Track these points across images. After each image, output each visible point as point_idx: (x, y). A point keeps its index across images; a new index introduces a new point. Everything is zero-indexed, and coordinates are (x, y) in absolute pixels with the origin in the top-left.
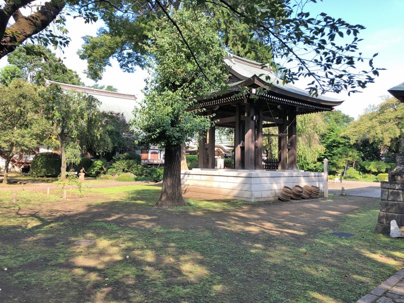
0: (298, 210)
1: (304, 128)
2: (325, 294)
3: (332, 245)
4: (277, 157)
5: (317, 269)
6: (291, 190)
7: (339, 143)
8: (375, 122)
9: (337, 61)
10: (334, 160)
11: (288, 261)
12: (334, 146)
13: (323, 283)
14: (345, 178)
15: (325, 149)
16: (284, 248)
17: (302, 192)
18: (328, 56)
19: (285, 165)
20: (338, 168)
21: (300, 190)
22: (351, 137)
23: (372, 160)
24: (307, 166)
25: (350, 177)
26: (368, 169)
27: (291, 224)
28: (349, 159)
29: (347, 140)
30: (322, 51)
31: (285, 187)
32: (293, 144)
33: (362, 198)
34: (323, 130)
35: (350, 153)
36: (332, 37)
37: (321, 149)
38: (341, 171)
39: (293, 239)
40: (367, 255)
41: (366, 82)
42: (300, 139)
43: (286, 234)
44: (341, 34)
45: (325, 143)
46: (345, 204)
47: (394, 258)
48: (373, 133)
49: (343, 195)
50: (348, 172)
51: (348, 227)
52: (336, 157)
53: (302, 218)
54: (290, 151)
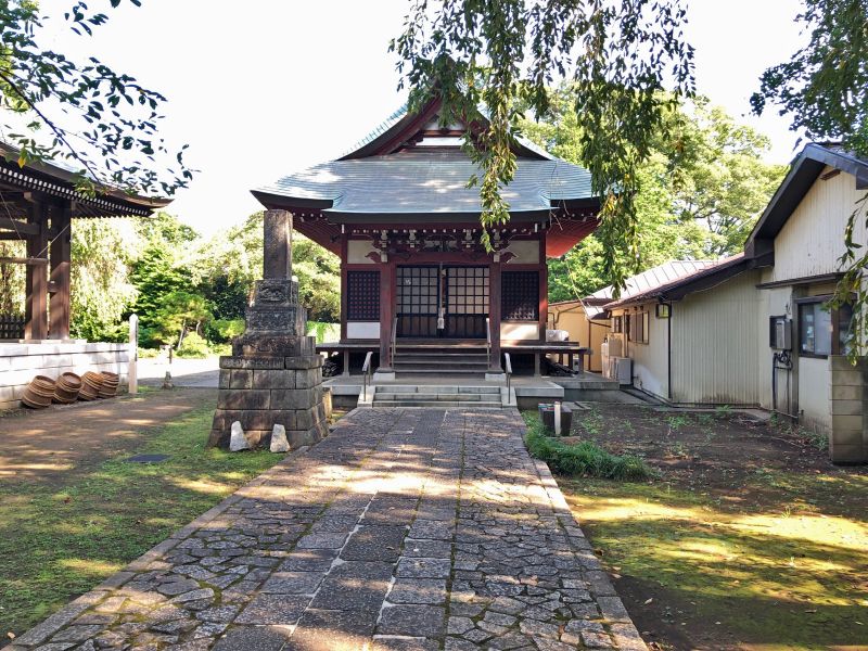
0: (66, 423)
1: (93, 246)
2: (92, 557)
3: (124, 479)
4: (22, 309)
5: (84, 523)
6: (54, 382)
7: (171, 282)
8: (239, 245)
9: (125, 143)
10: (159, 318)
11: (27, 520)
12: (160, 288)
13: (91, 543)
14: (180, 354)
15: (138, 293)
16: (20, 499)
17: (78, 386)
18: (107, 132)
19: (42, 328)
20: (167, 333)
21: (74, 381)
22: (193, 270)
23: (232, 318)
24: (100, 331)
25: (189, 352)
26: (225, 336)
27: (44, 452)
28: (189, 315)
29: (185, 277)
30: (96, 122)
31: (39, 377)
32: (61, 283)
33: (203, 391)
34: (135, 255)
35: (192, 304)
36: (114, 101)
37: (131, 293)
38: (171, 340)
39: (45, 479)
40: (183, 485)
41: (175, 187)
42: (82, 270)
43: (29, 473)
44: (130, 100)
45: (140, 280)
46: (169, 404)
47: (225, 481)
48: (234, 266)
49: (167, 386)
50: (185, 341)
51: (162, 444)
52: (163, 312)
53: (71, 439)
54: (55, 296)
